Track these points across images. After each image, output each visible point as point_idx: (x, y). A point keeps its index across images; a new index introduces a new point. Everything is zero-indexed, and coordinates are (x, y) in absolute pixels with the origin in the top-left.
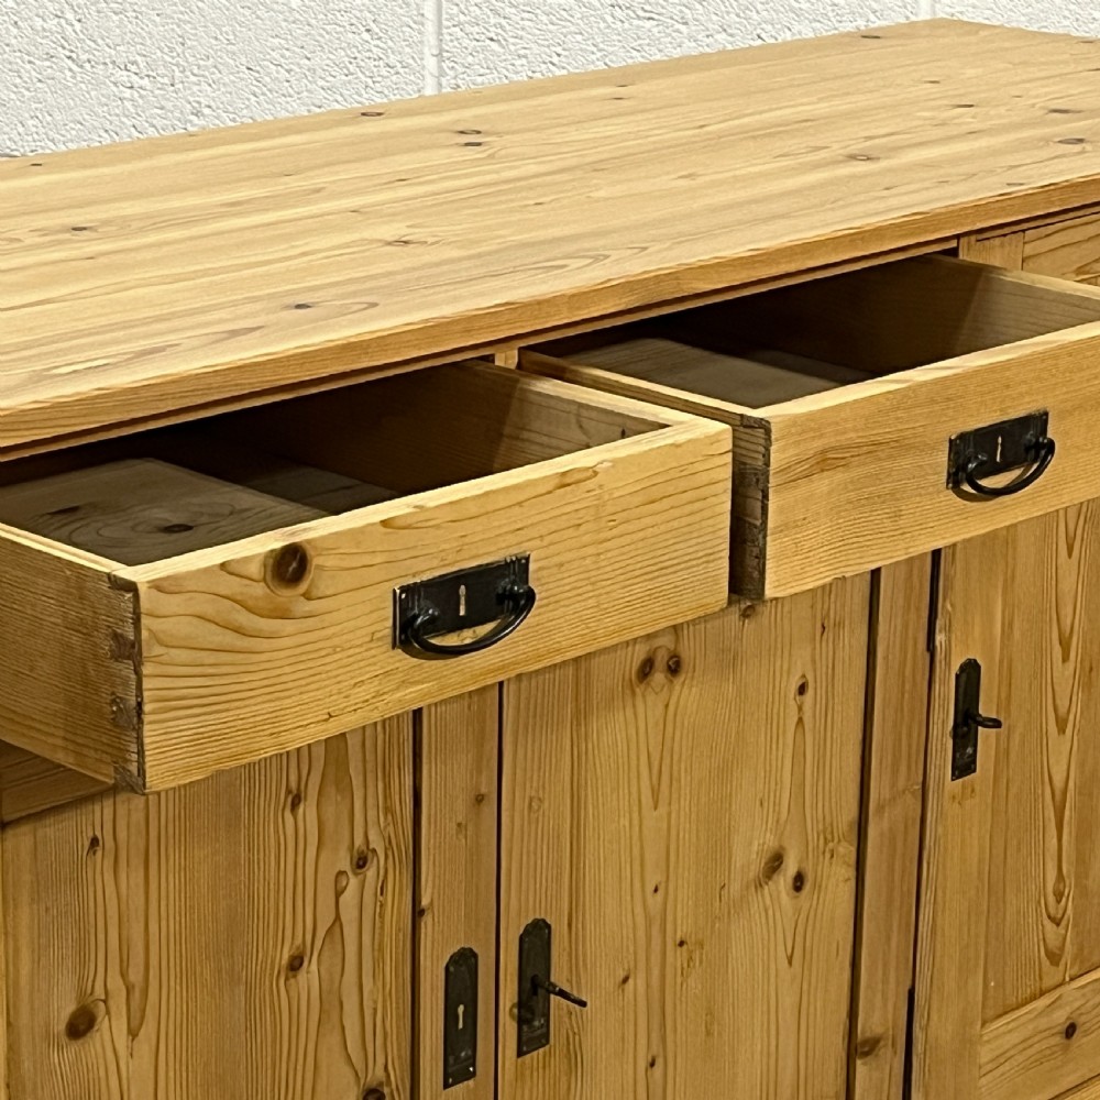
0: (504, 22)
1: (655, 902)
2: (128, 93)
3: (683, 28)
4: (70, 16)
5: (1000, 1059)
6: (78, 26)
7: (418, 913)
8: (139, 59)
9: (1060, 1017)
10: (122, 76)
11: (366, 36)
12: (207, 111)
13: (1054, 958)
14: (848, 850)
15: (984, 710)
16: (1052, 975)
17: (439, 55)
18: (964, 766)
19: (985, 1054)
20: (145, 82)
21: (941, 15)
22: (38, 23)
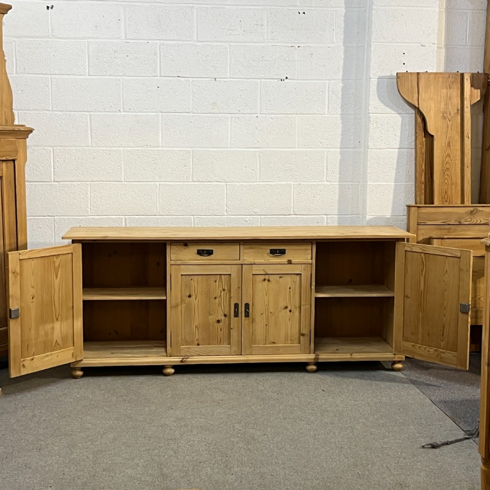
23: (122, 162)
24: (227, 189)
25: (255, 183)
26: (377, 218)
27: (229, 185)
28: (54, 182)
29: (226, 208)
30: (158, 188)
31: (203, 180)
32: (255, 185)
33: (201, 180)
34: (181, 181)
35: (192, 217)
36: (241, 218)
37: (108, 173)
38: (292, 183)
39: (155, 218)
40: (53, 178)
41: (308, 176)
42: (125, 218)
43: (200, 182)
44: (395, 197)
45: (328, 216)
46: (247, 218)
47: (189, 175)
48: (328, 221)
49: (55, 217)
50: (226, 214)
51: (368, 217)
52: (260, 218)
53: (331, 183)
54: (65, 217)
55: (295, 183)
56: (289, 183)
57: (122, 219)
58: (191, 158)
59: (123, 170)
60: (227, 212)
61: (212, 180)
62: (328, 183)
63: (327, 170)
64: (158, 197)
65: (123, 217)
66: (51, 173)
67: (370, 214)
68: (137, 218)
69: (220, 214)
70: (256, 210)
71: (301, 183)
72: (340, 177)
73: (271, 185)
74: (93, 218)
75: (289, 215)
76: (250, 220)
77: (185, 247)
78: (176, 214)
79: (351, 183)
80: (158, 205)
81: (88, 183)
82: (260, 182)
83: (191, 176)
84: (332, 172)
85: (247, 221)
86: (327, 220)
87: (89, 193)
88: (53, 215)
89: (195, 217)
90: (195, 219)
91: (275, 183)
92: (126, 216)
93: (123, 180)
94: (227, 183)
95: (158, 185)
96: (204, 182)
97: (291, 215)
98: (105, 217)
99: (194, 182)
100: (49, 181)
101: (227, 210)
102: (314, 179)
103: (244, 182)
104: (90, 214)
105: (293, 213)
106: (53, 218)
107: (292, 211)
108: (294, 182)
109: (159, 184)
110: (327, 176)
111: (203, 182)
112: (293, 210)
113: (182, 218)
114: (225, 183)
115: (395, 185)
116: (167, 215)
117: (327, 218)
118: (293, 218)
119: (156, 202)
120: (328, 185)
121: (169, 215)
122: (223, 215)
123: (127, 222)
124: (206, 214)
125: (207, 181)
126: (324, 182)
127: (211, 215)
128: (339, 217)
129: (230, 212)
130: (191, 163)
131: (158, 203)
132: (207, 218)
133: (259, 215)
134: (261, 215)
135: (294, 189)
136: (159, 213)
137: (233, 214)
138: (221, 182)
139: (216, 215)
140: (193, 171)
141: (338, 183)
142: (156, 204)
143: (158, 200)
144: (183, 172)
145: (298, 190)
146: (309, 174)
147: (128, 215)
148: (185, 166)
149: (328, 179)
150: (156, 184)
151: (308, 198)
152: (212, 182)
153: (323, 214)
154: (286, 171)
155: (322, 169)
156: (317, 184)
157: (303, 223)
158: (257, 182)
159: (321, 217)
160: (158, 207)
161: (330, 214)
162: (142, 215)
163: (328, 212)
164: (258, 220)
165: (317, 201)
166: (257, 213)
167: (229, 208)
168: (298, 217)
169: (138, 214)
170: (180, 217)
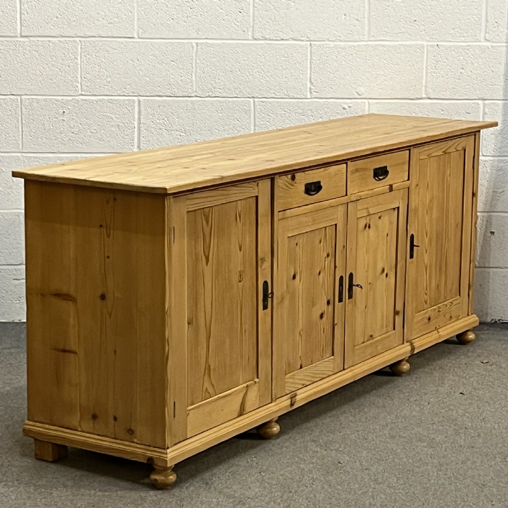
0: (270, 118)
1: (366, 274)
2: (179, 137)
3: (312, 118)
4: (166, 119)
5: (418, 322)
6: (168, 122)
7: (335, 267)
8: (182, 129)
9: (427, 315)
10: (178, 133)
11: (237, 122)
12: (198, 141)
13: (426, 302)
14: (394, 270)
15: (415, 244)
16: (426, 306)
17: (255, 126)
18: (411, 257)
19: (415, 320)
20: (184, 134)
21: (370, 113)
22: (158, 121)
23: (135, 5)
24: (311, 53)
25: (361, 43)
27: (315, 45)
28: (22, 36)
29: (309, 85)
30: (195, 49)
31: (272, 37)
32: (360, 45)
33: (267, 37)
34: (233, 37)
35: (251, 100)
36: (336, 103)
37: (111, 23)
38: (425, 43)
39: (189, 101)
40: (19, 31)
41: (452, 32)
42: (139, 101)
43: (266, 39)
45: (487, 102)
46: (346, 103)
47: (248, 28)
48: (487, 110)
49: (23, 97)
50: (309, 97)
52: (367, 104)
53: (493, 44)
54: (39, 97)
55: (430, 43)
56: (420, 42)
57: (133, 101)
59: (136, 18)
60: (311, 93)
61: (287, 38)
62: (489, 44)
63: (487, 21)
64: (194, 65)
65: (136, 98)
66: (16, 22)
68: (159, 101)
69: (299, 96)
70: (362, 90)
71: (439, 43)
73: (389, 46)
74: (86, 100)
75: (418, 99)
76: (350, 107)
78: (225, 95)
80: (194, 79)
81: (78, 39)
82: (370, 41)
83: (251, 29)
84: (496, 25)
85: (344, 109)
86: (484, 110)
87: (79, 57)
88: (19, 93)
89: (256, 100)
90: (257, 103)
91: (396, 43)
92: (140, 98)
93: (136, 37)
94: (312, 43)
95: (195, 45)
96: (273, 40)
97: (421, 99)
98: (106, 98)
100: (12, 35)
101: (310, 89)
102: (464, 36)
103: (341, 41)
104: (80, 93)
105: (424, 96)
106: (19, 98)
107: (423, 92)
108: (429, 41)
109: (197, 43)
110: (486, 32)
111: (270, 40)
112: (426, 90)
113: (233, 102)
114: (308, 43)
116: (209, 96)
117: (484, 104)
118: (422, 104)
119: (191, 75)
120: (488, 48)
121: (212, 96)
122: (304, 97)
123: (142, 108)
124: (275, 96)
125: (278, 38)
126: (480, 41)
127: (284, 97)
128: (505, 103)
129: (316, 93)
130: (251, 7)
131: (194, 76)
132: (277, 102)
133: (367, 98)
134: (369, 99)
135: (427, 54)
136: (195, 93)
137: (322, 97)
138: (303, 40)
139: (291, 98)
140: (254, 20)
141: (505, 44)
142: (192, 77)
143: (194, 70)
144: (237, 23)
145: (434, 56)
146: (454, 27)
147: (144, 96)
148: (240, 12)
149: (487, 38)
150: (191, 43)
151: (453, 70)
152: (286, 40)
153: (477, 98)
154: (415, 22)
155: (477, 19)
156: (468, 46)
157: (442, 112)
158: (363, 41)
159: (474, 103)
160: (194, 82)
161: (489, 98)
162: (168, 96)
163: (486, 95)
164: (364, 106)
165: (468, 76)
166: (363, 94)
167: (314, 86)
168: (433, 103)
169: (161, 94)
170: (230, 99)
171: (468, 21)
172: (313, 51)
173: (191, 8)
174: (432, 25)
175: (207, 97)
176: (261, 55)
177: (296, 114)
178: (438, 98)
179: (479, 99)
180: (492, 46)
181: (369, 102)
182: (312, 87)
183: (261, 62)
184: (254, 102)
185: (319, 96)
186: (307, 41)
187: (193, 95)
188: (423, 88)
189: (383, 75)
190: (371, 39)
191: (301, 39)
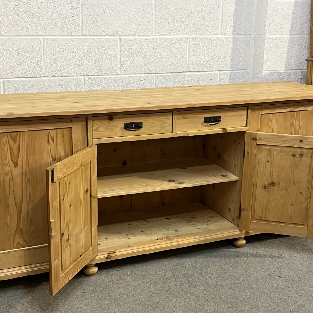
24: (120, 44)
25: (151, 37)
26: (272, 73)
27: (123, 39)
29: (119, 66)
30: (42, 43)
31: (95, 34)
32: (150, 39)
33: (92, 33)
34: (69, 34)
35: (82, 77)
36: (136, 77)
38: (188, 37)
39: (40, 80)
41: (203, 29)
42: (4, 82)
43: (91, 35)
44: (289, 51)
45: (221, 72)
46: (142, 77)
47: (78, 28)
50: (119, 74)
51: (265, 72)
52: (155, 76)
53: (225, 36)
56: (185, 36)
58: (80, 6)
62: (223, 36)
63: (222, 22)
64: (42, 55)
65: (1, 80)
67: (265, 69)
68: (18, 81)
69: (113, 74)
70: (151, 68)
71: (196, 36)
72: (234, 29)
73: (167, 39)
75: (184, 72)
76: (145, 79)
77: (110, 121)
78: (64, 74)
79: (244, 36)
82: (156, 35)
83: (80, 28)
84: (227, 24)
85: (141, 80)
86: (220, 77)
89: (85, 77)
90: (86, 80)
91: (171, 37)
92: (4, 80)
94: (121, 37)
95: (42, 40)
96: (95, 36)
97: (186, 72)
99: (84, 35)
101: (120, 68)
102: (209, 32)
103: (139, 36)
105: (187, 70)
108: (190, 35)
109: (44, 39)
110: (221, 29)
111: (94, 36)
112: (188, 67)
113: (71, 79)
114: (118, 37)
115: (290, 38)
116: (54, 76)
117: (220, 74)
118: (187, 75)
119: (41, 61)
120: (223, 39)
121: (56, 76)
122: (116, 74)
123: (6, 87)
124: (98, 74)
125: (99, 35)
126: (219, 35)
127: (104, 74)
128: (231, 72)
129: (124, 71)
130: (80, 13)
131: (42, 62)
132: (99, 78)
133: (154, 73)
134: (156, 73)
135: (189, 43)
136: (44, 74)
137: (127, 73)
138: (115, 36)
139: (108, 75)
140: (82, 22)
141: (231, 36)
142: (41, 63)
143: (42, 59)
144: (71, 24)
145: (193, 45)
146: (204, 26)
147: (7, 78)
148: (73, 16)
149: (222, 32)
150: (39, 39)
151: (203, 53)
152: (104, 35)
153: (216, 70)
154: (182, 23)
155: (217, 20)
156: (212, 38)
157: (197, 80)
158: (152, 35)
159: (215, 73)
160: (43, 67)
161: (223, 70)
162: (24, 78)
163: (221, 68)
164: (153, 79)
165: (212, 57)
166: (152, 71)
167: (123, 66)
168: (192, 74)
169: (19, 76)
170: (68, 78)
171: (212, 22)
172: (121, 43)
173: (38, 14)
174: (192, 24)
175: (52, 77)
176: (88, 46)
177: (112, 86)
178: (195, 71)
179: (217, 71)
180: (225, 38)
181: (156, 76)
182: (122, 67)
183: (88, 51)
184: (84, 78)
185: (126, 73)
186: (118, 36)
187: (43, 76)
188: (187, 65)
189: (164, 58)
190: (157, 34)
191: (114, 34)
